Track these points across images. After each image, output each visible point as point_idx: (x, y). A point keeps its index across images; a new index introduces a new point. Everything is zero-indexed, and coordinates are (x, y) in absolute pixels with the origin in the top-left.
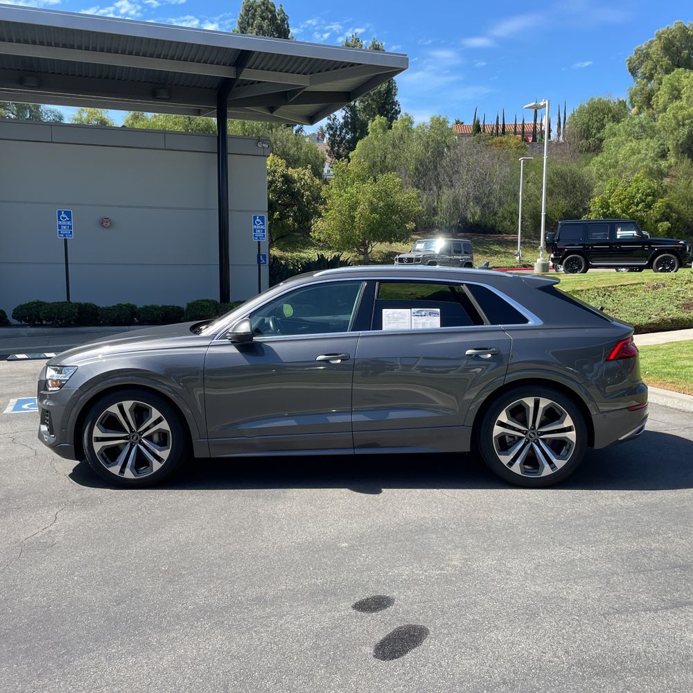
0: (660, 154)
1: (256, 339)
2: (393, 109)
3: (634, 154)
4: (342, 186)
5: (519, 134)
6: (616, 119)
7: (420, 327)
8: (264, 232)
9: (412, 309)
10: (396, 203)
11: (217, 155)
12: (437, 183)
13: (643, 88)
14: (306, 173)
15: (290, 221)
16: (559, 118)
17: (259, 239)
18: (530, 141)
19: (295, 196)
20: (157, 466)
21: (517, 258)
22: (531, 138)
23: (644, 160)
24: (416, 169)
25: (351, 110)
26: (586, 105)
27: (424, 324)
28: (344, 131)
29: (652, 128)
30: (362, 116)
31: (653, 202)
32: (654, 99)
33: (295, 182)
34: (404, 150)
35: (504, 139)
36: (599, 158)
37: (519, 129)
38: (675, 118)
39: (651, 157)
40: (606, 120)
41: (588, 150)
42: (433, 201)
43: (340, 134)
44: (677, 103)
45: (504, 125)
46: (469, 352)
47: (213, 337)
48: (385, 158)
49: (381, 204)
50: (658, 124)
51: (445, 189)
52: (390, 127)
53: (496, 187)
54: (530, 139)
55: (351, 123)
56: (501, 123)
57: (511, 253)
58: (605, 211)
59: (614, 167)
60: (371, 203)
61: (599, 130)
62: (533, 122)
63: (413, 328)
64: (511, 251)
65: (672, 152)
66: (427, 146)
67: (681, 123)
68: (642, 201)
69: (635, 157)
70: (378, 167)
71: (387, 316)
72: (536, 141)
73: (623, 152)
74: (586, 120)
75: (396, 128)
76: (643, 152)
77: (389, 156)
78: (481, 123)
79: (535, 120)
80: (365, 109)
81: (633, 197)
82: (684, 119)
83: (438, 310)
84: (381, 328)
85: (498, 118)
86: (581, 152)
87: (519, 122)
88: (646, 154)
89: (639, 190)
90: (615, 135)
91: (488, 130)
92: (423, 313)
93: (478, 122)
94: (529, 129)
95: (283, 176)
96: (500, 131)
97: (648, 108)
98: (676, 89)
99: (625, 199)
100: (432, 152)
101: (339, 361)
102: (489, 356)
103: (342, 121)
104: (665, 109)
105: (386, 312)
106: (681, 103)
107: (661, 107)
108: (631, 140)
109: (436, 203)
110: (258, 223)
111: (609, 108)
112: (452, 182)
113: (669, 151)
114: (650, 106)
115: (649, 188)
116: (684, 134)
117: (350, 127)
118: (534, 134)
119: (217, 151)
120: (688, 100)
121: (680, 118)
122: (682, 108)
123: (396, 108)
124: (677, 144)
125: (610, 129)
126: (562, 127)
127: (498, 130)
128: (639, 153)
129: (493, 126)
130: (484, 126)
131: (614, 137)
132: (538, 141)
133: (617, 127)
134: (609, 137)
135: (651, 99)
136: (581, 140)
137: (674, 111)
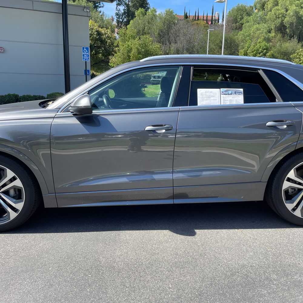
0: (268, 31)
1: (95, 112)
2: (146, 6)
3: (258, 30)
4: (124, 41)
5: (205, 20)
6: (249, 14)
7: (228, 103)
8: (88, 56)
9: (222, 89)
10: (150, 50)
11: (62, 14)
12: (169, 41)
13: (261, 1)
14: (108, 31)
15: (100, 55)
16: (223, 13)
17: (86, 60)
18: (210, 24)
19: (103, 42)
20: (13, 215)
23: (262, 33)
24: (159, 34)
25: (127, 6)
26: (236, 7)
27: (231, 100)
28: (124, 16)
29: (265, 19)
30: (132, 9)
31: (266, 53)
32: (266, 5)
33: (103, 35)
34: (153, 25)
35: (199, 22)
36: (242, 32)
37: (205, 18)
38: (275, 14)
39: (265, 32)
40: (244, 15)
41: (236, 29)
43: (122, 18)
44: (277, 7)
46: (269, 124)
47: (57, 110)
48: (145, 29)
49: (143, 50)
50: (268, 17)
51: (172, 44)
52: (146, 14)
53: (196, 44)
54: (210, 23)
55: (127, 12)
56: (197, 15)
59: (249, 36)
60: (138, 49)
61: (241, 19)
62: (211, 15)
63: (222, 104)
64: (202, 75)
65: (273, 30)
66: (164, 23)
67: (278, 17)
68: (262, 52)
69: (258, 32)
70: (141, 32)
71: (202, 94)
72: (212, 24)
73: (253, 30)
74: (235, 14)
75: (149, 14)
76: (262, 29)
77: (146, 28)
78: (188, 15)
79: (213, 14)
80: (133, 6)
81: (258, 50)
82: (279, 15)
83: (242, 90)
84: (196, 104)
85: (196, 12)
86: (233, 29)
87: (205, 15)
88: (263, 31)
89: (260, 47)
90: (248, 22)
91: (191, 18)
92: (230, 92)
93: (187, 13)
94: (210, 18)
95: (97, 31)
96: (197, 18)
97: (263, 10)
98: (276, 1)
99: (254, 51)
100: (167, 26)
101: (164, 131)
102: (285, 126)
103: (123, 11)
104: (271, 11)
105: (200, 91)
106: (278, 7)
107: (269, 9)
108: (256, 24)
109: (168, 51)
110: (85, 51)
111: (246, 9)
112: (176, 41)
113: (272, 30)
114: (263, 9)
115: (265, 46)
116: (279, 22)
117: (126, 14)
118: (212, 21)
119: (62, 12)
120: (281, 6)
121: (277, 14)
122: (278, 10)
123: (148, 6)
124: (275, 27)
125: (246, 19)
127: (195, 18)
128: (260, 30)
129: (193, 17)
130: (189, 16)
131: (248, 23)
132: (213, 24)
133: (249, 18)
134: (246, 23)
135: (264, 6)
136: (233, 24)
137: (275, 11)
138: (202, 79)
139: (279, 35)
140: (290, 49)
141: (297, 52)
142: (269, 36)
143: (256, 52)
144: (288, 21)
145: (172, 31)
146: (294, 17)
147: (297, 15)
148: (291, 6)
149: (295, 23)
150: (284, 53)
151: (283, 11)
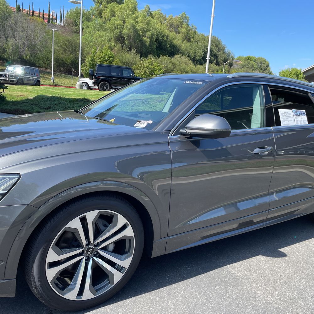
3: (100, 37)
5: (41, 18)
6: (88, 20)
13: (98, 8)
16: (61, 13)
21: (52, 81)
22: (47, 21)
23: (104, 41)
26: (74, 10)
27: (300, 121)
29: (104, 27)
31: (113, 61)
32: (103, 14)
35: (34, 18)
37: (41, 15)
38: (114, 24)
41: (76, 32)
42: (4, 45)
44: (114, 18)
45: (33, 11)
50: (107, 26)
56: (31, 10)
57: (47, 78)
58: (93, 62)
62: (48, 13)
63: (296, 124)
65: (113, 40)
67: (116, 27)
68: (108, 60)
69: (100, 39)
74: (75, 17)
76: (104, 37)
78: (21, 8)
83: (304, 111)
84: (280, 125)
85: (30, 6)
86: (73, 32)
87: (41, 12)
89: (106, 54)
91: (25, 12)
92: (299, 113)
93: (19, 6)
94: (46, 16)
96: (31, 14)
98: (113, 11)
99: (101, 58)
106: (116, 18)
114: (101, 17)
115: (111, 54)
116: (118, 33)
118: (49, 19)
120: (118, 17)
121: (116, 24)
122: (116, 20)
124: (115, 36)
125: (86, 24)
126: (62, 18)
127: (30, 13)
128: (102, 37)
129: (27, 11)
130: (23, 9)
131: (88, 28)
132: (51, 23)
133: (89, 24)
134: (86, 28)
135: (101, 14)
136: (73, 26)
137: (113, 21)
138: (48, 81)
139: (119, 46)
140: (131, 60)
141: (138, 64)
142: (111, 44)
143: (103, 59)
144: (126, 33)
145: (8, 24)
146: (131, 30)
147: (134, 28)
148: (128, 19)
149: (132, 36)
150: (126, 63)
151: (120, 22)
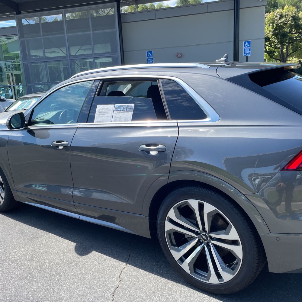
8: (250, 50)
17: (247, 55)
27: (120, 118)
46: (141, 147)
71: (99, 111)
83: (133, 105)
84: (93, 121)
92: (122, 108)
102: (157, 152)
105: (99, 107)
